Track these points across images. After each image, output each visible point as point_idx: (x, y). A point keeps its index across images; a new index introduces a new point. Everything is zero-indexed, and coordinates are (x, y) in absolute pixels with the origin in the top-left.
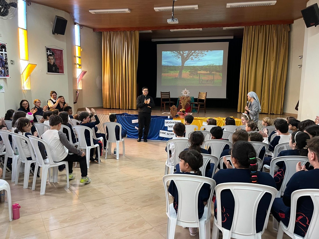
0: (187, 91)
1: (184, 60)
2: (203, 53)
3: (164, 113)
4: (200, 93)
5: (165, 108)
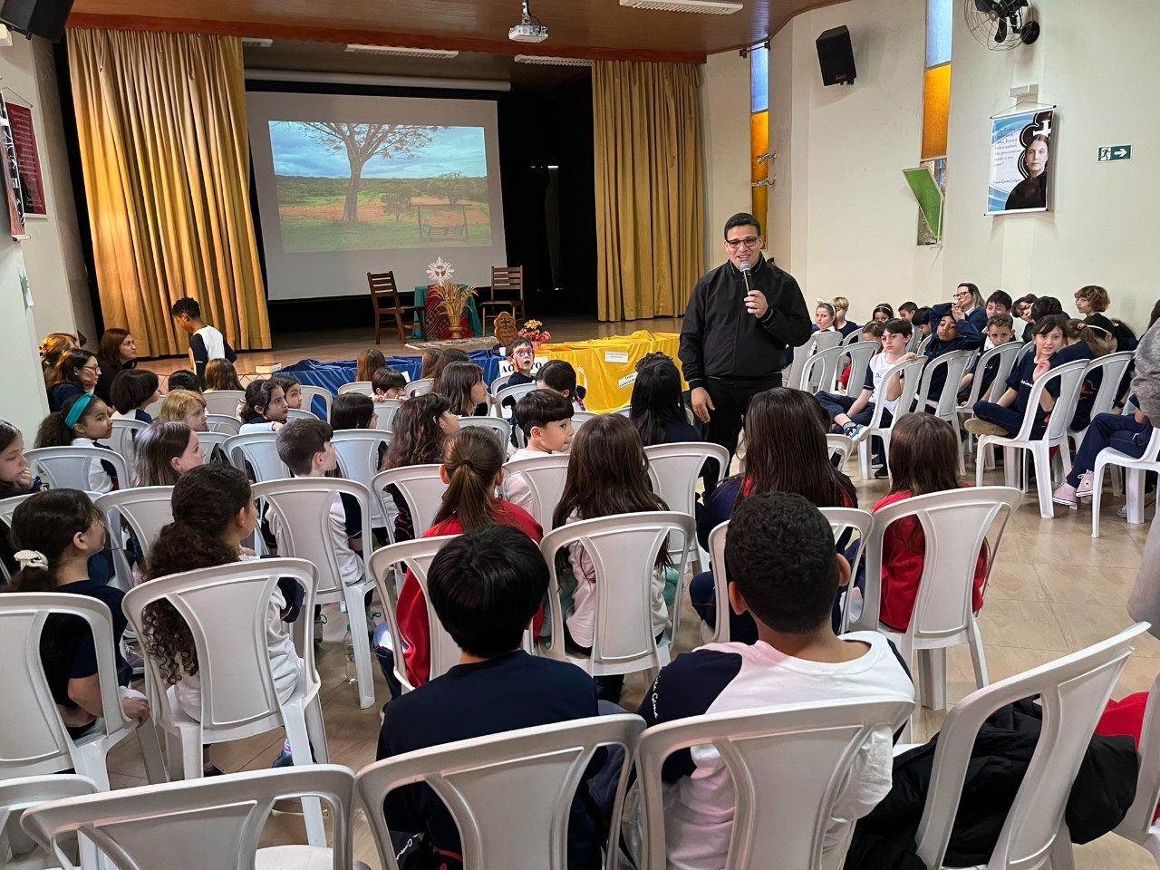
0: (444, 266)
1: (357, 155)
2: (420, 135)
3: (407, 345)
4: (494, 270)
5: (401, 330)
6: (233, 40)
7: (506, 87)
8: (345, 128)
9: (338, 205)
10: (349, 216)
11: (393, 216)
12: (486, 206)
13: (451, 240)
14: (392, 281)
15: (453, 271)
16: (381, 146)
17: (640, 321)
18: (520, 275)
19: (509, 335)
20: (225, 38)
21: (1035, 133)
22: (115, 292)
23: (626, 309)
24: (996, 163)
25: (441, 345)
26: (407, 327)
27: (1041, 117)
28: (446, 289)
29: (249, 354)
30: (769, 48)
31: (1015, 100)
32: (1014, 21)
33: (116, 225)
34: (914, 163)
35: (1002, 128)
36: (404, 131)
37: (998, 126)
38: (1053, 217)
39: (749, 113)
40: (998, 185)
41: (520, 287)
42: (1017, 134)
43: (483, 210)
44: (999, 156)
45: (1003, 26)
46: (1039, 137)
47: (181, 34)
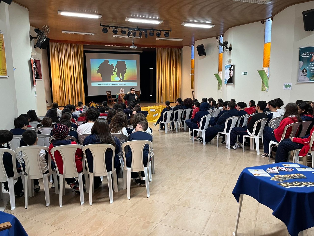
0: (123, 90)
6: (82, 45)
7: (142, 52)
14: (110, 93)
20: (80, 45)
21: (231, 69)
22: (55, 93)
23: (163, 100)
27: (232, 65)
28: (122, 95)
30: (194, 46)
31: (228, 62)
32: (226, 47)
34: (217, 73)
35: (226, 67)
38: (234, 85)
39: (191, 59)
40: (226, 78)
42: (228, 69)
44: (226, 73)
46: (232, 70)
47: (71, 44)
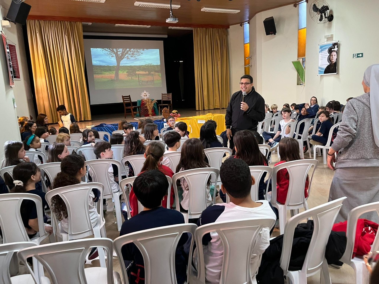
0: (146, 93)
1: (119, 58)
2: (138, 52)
3: (135, 119)
4: (162, 94)
5: (133, 114)
6: (79, 23)
7: (166, 36)
8: (115, 50)
9: (112, 74)
10: (116, 78)
11: (130, 78)
12: (160, 74)
13: (149, 85)
14: (130, 98)
15: (149, 95)
16: (126, 56)
17: (209, 110)
18: (171, 96)
19: (167, 115)
20: (77, 23)
21: (332, 50)
22: (42, 103)
23: (205, 106)
24: (321, 59)
25: (145, 118)
26: (135, 113)
27: (334, 44)
28: (147, 101)
29: (84, 122)
30: (249, 24)
31: (326, 39)
32: (325, 15)
33: (42, 81)
34: (295, 59)
35: (322, 48)
36: (133, 51)
37: (321, 48)
38: (339, 76)
39: (243, 43)
40: (322, 66)
41: (171, 100)
42: (327, 50)
43: (159, 75)
44: (322, 57)
45: (321, 16)
46: (334, 51)
47: (63, 21)
